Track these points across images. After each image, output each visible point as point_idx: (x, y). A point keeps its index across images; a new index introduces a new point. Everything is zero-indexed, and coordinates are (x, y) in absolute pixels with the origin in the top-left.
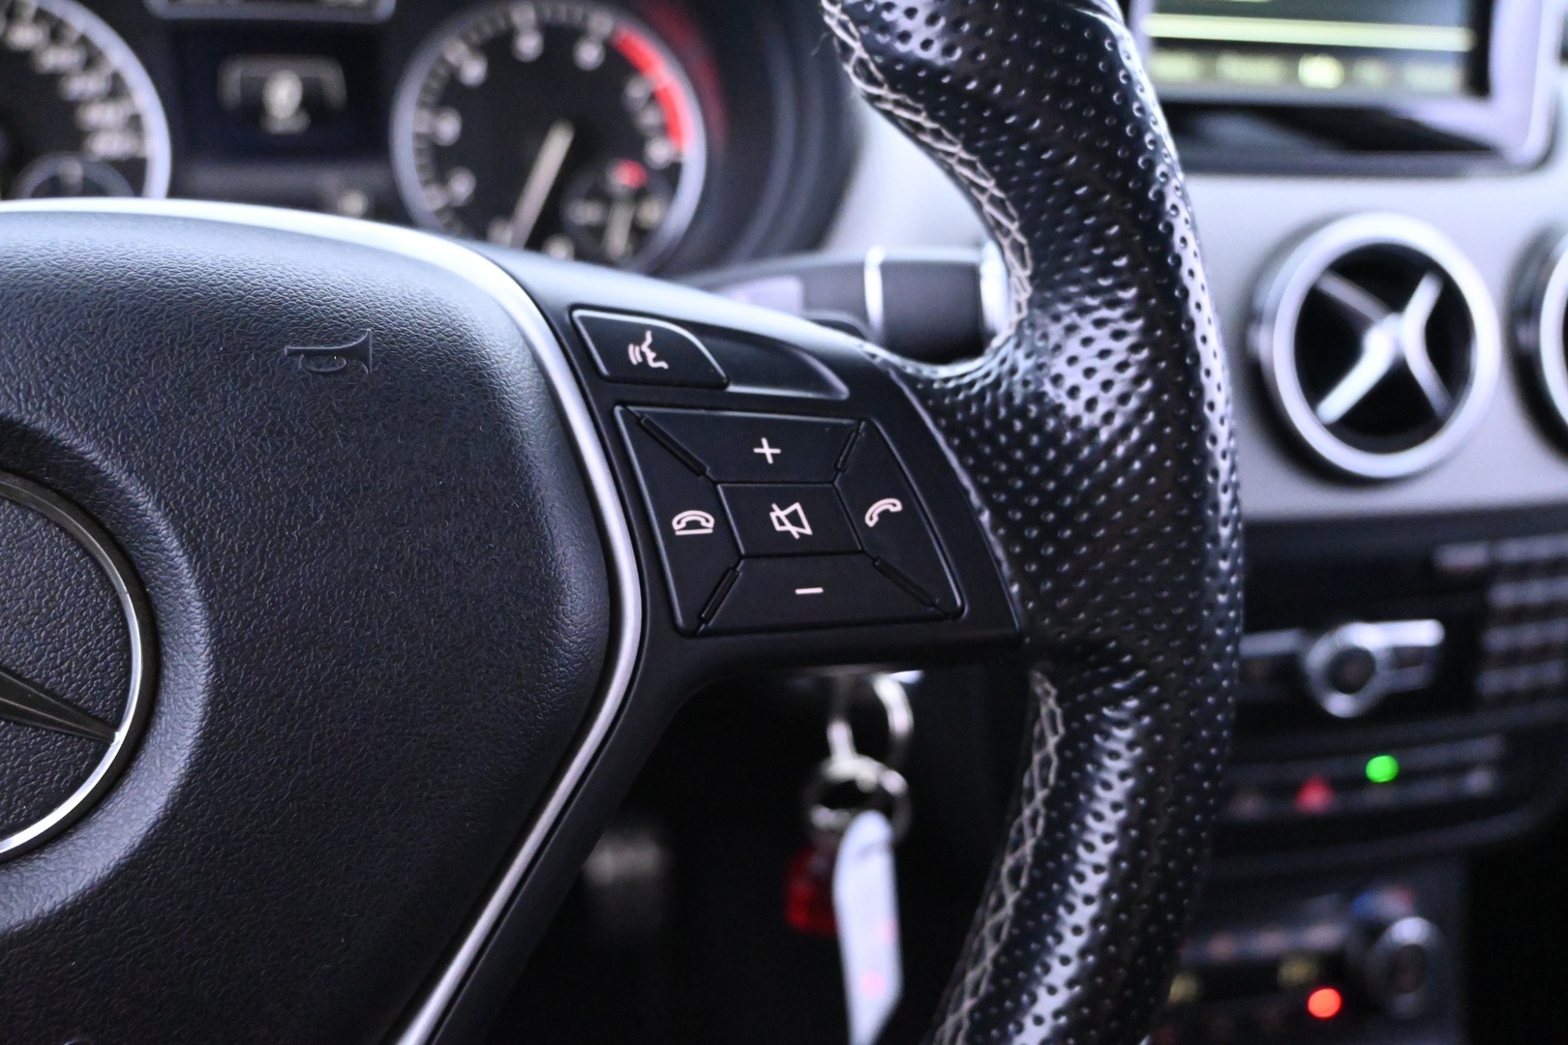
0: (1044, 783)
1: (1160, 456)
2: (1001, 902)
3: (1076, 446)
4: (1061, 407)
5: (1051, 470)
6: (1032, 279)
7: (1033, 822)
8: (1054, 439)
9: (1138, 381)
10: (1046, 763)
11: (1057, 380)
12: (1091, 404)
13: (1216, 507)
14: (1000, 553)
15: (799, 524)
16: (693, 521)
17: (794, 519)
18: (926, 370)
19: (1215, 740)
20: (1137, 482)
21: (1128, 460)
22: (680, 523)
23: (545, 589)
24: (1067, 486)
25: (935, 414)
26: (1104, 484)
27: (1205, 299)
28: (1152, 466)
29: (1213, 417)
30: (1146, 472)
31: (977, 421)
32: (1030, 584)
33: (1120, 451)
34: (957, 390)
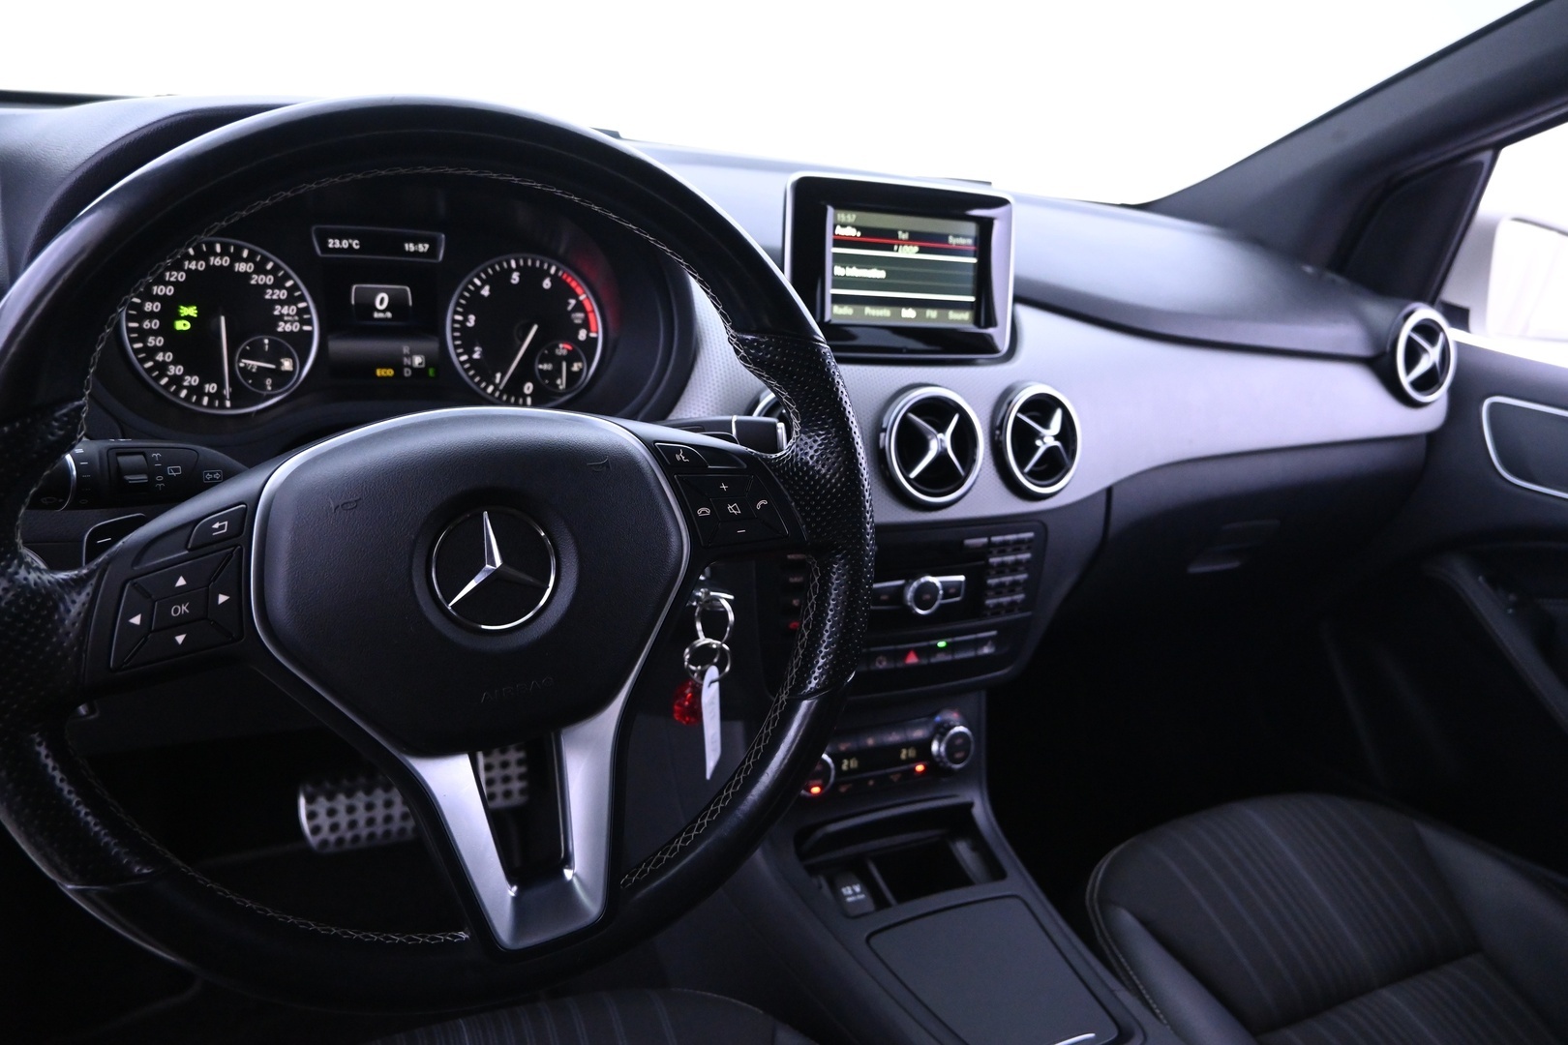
0: (815, 593)
1: (846, 481)
2: (803, 635)
3: (820, 479)
4: (808, 462)
5: (812, 488)
6: (800, 424)
7: (812, 606)
8: (812, 478)
9: (838, 457)
10: (815, 586)
11: (806, 454)
12: (812, 457)
13: (864, 497)
14: (799, 516)
15: (736, 510)
16: (703, 511)
17: (735, 508)
18: (769, 456)
19: (869, 572)
20: (839, 490)
21: (836, 483)
22: (699, 512)
23: (666, 535)
24: (818, 493)
25: (774, 471)
26: (829, 491)
27: (857, 430)
28: (844, 485)
29: (862, 468)
30: (842, 487)
31: (787, 473)
32: (808, 525)
33: (828, 476)
34: (779, 462)
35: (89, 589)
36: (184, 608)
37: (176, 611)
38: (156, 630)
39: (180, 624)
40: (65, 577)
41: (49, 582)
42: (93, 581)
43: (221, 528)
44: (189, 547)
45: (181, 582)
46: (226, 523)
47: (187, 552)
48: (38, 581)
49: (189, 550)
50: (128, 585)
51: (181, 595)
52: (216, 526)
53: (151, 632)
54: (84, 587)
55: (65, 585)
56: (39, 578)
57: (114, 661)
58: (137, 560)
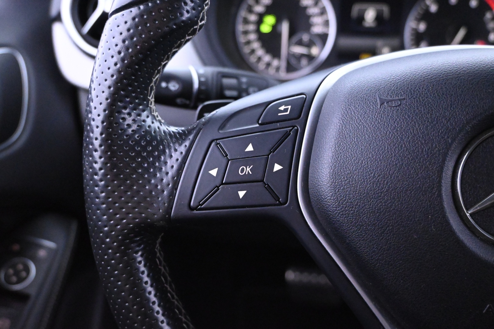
35: (187, 143)
36: (248, 169)
37: (242, 171)
38: (226, 184)
39: (243, 182)
40: (175, 131)
41: (164, 132)
42: (191, 137)
43: (286, 110)
44: (260, 122)
45: (250, 148)
46: (289, 107)
47: (258, 125)
48: (158, 129)
49: (260, 124)
50: (213, 144)
51: (248, 159)
52: (282, 108)
53: (222, 184)
54: (184, 140)
55: (173, 136)
56: (159, 128)
57: (193, 202)
58: (222, 127)
